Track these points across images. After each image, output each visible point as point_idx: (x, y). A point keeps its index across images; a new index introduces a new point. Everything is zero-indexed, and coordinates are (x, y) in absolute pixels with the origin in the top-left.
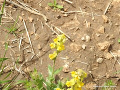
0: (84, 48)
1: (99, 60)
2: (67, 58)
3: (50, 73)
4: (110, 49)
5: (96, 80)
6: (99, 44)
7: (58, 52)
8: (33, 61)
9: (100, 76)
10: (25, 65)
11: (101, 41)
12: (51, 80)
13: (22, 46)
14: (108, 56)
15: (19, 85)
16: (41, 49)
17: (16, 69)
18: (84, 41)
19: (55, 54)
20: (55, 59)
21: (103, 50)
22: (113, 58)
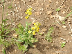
0: (41, 14)
1: (48, 19)
2: (34, 18)
3: (27, 25)
4: (52, 14)
5: (46, 27)
6: (48, 12)
7: (29, 15)
8: (19, 20)
9: (48, 25)
10: (16, 22)
11: (48, 11)
12: (27, 28)
13: (15, 14)
14: (52, 17)
15: (14, 30)
16: (23, 15)
17: (12, 24)
18: (41, 11)
19: (28, 17)
20: (28, 18)
21: (49, 14)
22: (54, 17)
